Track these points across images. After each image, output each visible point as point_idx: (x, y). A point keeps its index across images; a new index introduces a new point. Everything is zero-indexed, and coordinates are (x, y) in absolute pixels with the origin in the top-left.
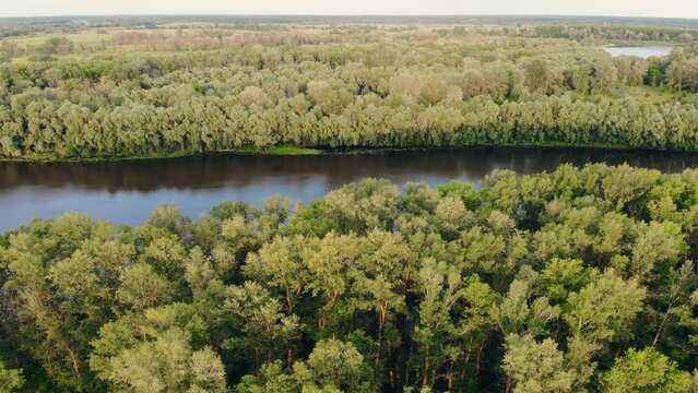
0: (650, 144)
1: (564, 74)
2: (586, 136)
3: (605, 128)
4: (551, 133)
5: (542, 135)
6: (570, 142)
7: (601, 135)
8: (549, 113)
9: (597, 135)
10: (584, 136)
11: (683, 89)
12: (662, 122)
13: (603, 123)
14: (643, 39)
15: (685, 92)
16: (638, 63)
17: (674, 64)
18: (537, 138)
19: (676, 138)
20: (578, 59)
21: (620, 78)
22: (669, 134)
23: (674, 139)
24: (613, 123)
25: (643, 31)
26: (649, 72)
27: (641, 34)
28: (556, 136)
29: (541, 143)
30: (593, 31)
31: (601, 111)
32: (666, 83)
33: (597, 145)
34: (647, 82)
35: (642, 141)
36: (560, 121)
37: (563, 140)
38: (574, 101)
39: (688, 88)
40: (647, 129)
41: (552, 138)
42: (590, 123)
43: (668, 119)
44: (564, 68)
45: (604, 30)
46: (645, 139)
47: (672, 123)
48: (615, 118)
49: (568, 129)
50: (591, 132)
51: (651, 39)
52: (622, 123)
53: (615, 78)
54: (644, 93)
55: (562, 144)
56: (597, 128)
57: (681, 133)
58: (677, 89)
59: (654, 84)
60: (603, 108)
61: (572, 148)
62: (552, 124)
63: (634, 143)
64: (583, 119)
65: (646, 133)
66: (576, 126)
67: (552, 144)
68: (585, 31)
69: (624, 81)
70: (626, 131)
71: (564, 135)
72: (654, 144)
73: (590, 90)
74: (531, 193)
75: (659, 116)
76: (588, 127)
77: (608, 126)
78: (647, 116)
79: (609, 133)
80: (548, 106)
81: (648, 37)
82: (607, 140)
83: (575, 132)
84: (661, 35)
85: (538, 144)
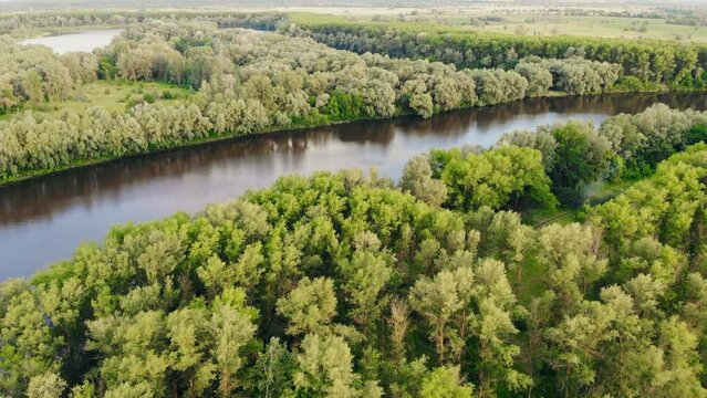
0: (133, 150)
1: (12, 82)
2: (66, 158)
3: (82, 144)
4: (23, 163)
5: (14, 169)
6: (49, 168)
7: (81, 153)
8: (14, 141)
9: (76, 153)
10: (63, 157)
11: (138, 80)
12: (138, 126)
13: (79, 140)
14: (76, 25)
15: (141, 82)
16: (86, 59)
17: (123, 55)
18: (9, 173)
19: (157, 139)
20: (21, 61)
21: (75, 79)
22: (149, 136)
23: (154, 141)
24: (90, 138)
25: (74, 16)
26: (100, 66)
27: (73, 19)
28: (31, 165)
29: (16, 177)
30: (21, 19)
31: (73, 127)
32: (120, 76)
33: (80, 163)
34: (100, 76)
35: (125, 150)
36: (30, 147)
37: (41, 168)
38: (39, 122)
39: (143, 77)
40: (126, 136)
41: (27, 168)
42: (65, 142)
43: (143, 122)
44: (8, 76)
45: (34, 18)
46: (126, 146)
47: (148, 126)
48: (90, 132)
49: (42, 155)
50: (69, 151)
51: (84, 23)
52: (99, 136)
53: (69, 80)
54: (103, 89)
55: (40, 172)
56: (74, 147)
57: (159, 134)
58: (133, 80)
59: (109, 78)
60: (74, 124)
61: (55, 174)
62: (20, 153)
63: (118, 153)
64: (56, 140)
65: (127, 141)
66: (50, 150)
67: (29, 175)
68: (13, 20)
69: (79, 81)
70: (106, 143)
71: (39, 162)
72: (137, 150)
73: (46, 96)
74: (58, 308)
75: (133, 120)
76: (65, 148)
77: (85, 142)
78: (122, 122)
79: (88, 149)
80: (9, 134)
81: (80, 22)
82: (89, 156)
83: (52, 156)
84: (93, 19)
85: (12, 179)
